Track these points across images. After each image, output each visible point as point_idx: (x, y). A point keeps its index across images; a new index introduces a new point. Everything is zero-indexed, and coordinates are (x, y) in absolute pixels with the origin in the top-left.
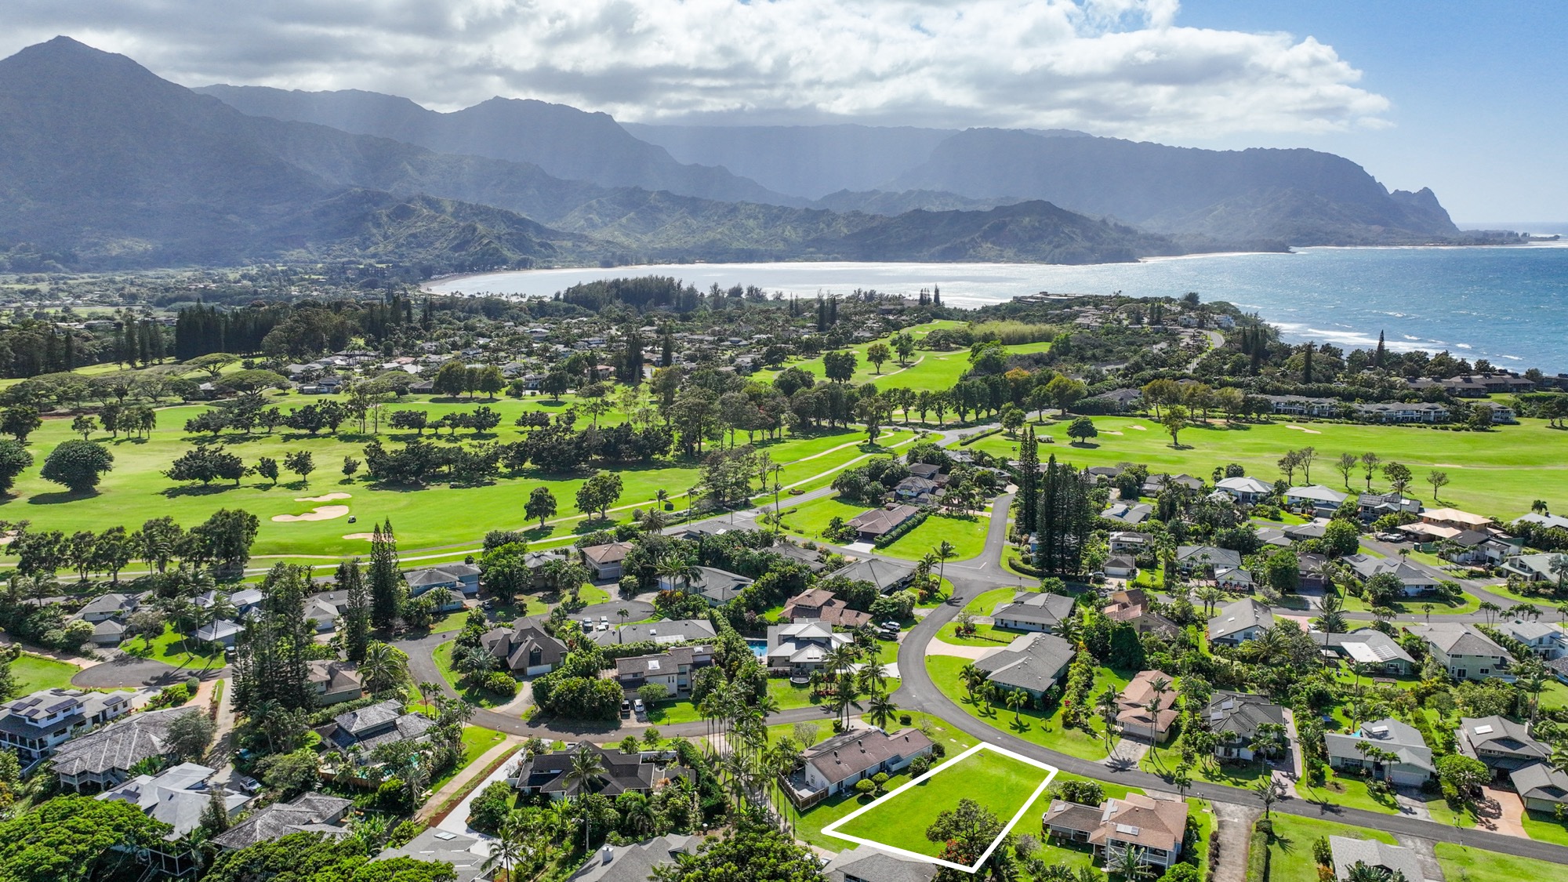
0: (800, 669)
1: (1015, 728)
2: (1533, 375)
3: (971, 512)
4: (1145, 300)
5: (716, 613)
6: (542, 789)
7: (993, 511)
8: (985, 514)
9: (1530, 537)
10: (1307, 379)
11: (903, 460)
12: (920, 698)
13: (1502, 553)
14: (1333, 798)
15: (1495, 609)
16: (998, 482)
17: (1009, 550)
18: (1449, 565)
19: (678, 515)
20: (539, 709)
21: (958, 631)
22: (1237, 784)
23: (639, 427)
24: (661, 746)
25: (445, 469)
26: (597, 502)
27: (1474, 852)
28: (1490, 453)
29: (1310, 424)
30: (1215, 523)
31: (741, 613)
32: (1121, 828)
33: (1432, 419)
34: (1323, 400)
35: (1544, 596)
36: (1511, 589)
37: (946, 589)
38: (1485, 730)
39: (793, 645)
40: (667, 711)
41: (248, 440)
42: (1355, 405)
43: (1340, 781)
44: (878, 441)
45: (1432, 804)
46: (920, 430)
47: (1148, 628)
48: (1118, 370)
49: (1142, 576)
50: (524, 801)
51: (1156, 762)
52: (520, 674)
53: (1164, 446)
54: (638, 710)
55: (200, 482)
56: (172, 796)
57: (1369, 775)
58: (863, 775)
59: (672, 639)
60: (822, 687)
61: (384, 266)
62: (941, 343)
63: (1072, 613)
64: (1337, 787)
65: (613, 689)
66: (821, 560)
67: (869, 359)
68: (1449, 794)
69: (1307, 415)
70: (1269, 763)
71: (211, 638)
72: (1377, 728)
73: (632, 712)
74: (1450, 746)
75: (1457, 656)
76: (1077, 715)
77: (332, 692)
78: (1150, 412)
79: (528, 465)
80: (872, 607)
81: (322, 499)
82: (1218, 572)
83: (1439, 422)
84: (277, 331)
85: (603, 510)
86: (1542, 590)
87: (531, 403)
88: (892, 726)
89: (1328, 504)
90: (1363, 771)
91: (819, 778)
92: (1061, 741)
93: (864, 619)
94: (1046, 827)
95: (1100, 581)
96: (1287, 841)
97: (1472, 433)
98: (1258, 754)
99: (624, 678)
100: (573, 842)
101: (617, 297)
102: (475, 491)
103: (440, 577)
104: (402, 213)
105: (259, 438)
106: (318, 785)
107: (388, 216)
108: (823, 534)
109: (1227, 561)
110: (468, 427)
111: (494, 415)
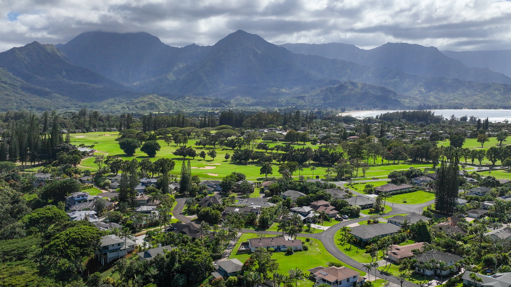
5: (281, 202)
12: (323, 236)
21: (369, 222)
24: (217, 231)
37: (387, 211)
55: (183, 157)
56: (81, 215)
66: (345, 196)
70: (436, 277)
72: (499, 275)
76: (371, 249)
81: (211, 164)
84: (248, 119)
91: (250, 245)
103: (209, 183)
108: (364, 190)
110: (282, 151)
111: (291, 147)
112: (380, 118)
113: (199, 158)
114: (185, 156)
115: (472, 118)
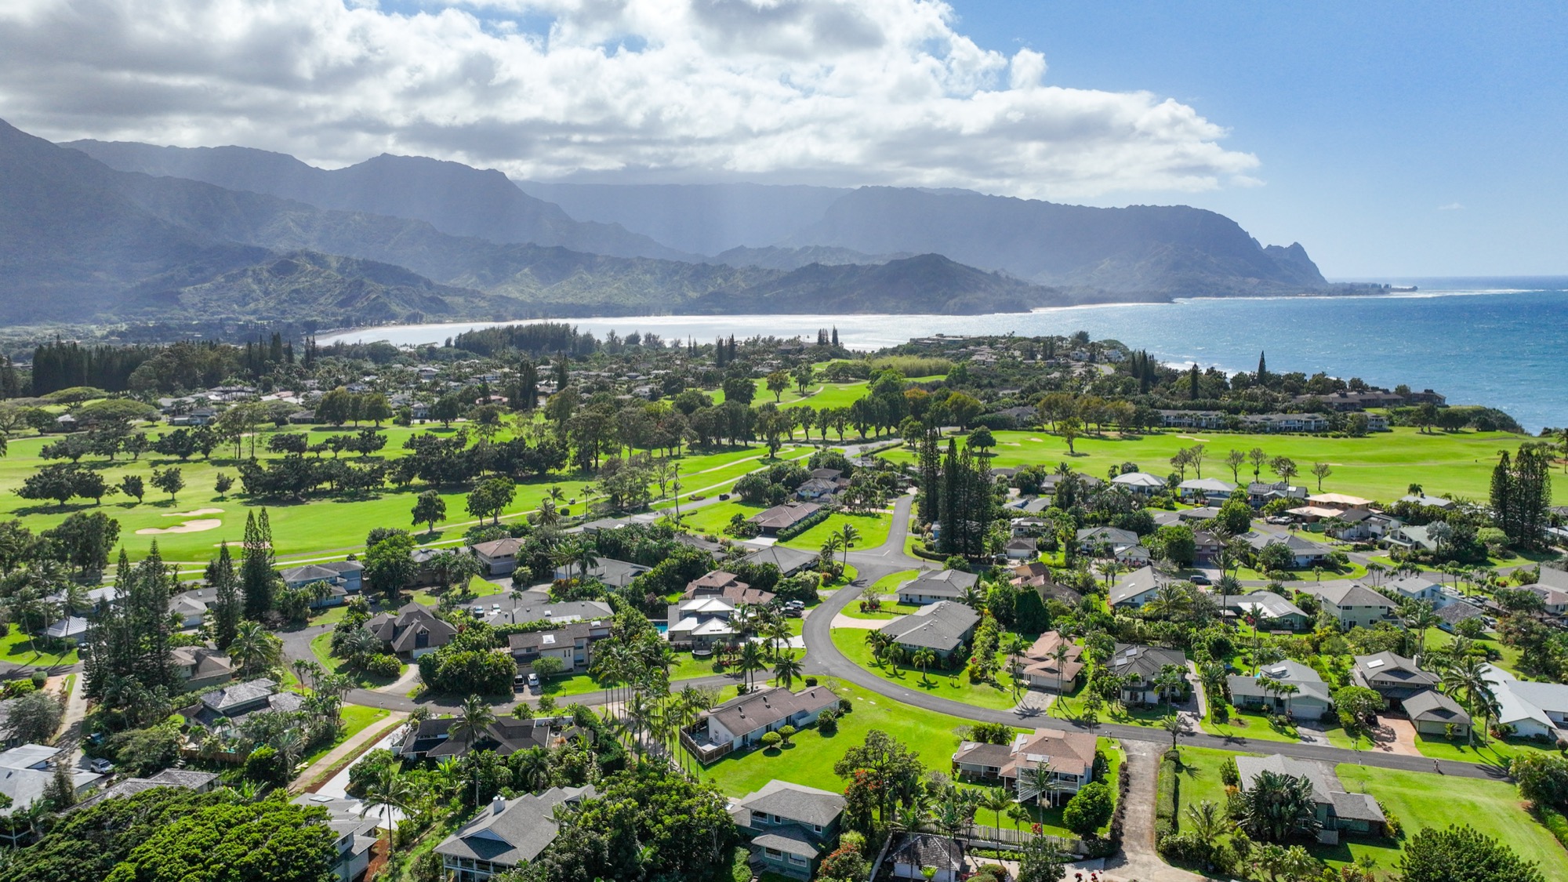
0: (702, 642)
1: (922, 685)
2: (1402, 390)
3: (873, 510)
4: (1037, 340)
5: (613, 595)
6: (428, 754)
7: (895, 509)
8: (887, 511)
9: (1410, 515)
10: (1195, 396)
11: (805, 467)
12: (826, 664)
13: (1384, 528)
14: (1237, 732)
15: (1380, 569)
16: (900, 484)
17: (912, 539)
18: (1335, 541)
19: (575, 518)
20: (426, 687)
21: (863, 606)
22: (1144, 724)
23: (532, 444)
24: (556, 712)
25: (327, 485)
26: (489, 506)
27: (1372, 770)
28: (1367, 453)
29: (1199, 434)
30: (1113, 510)
31: (640, 595)
32: (1031, 757)
33: (1313, 428)
34: (1211, 412)
35: (1424, 563)
36: (1393, 558)
37: (850, 573)
38: (1377, 663)
39: (695, 620)
40: (563, 684)
41: (111, 466)
42: (1241, 417)
43: (1243, 718)
44: (777, 455)
45: (1331, 733)
46: (821, 446)
47: (1052, 596)
48: (1014, 394)
49: (1043, 557)
50: (408, 765)
51: (1064, 709)
52: (406, 657)
53: (1061, 455)
54: (531, 684)
55: (54, 502)
56: (10, 774)
57: (1270, 710)
58: (768, 729)
59: (567, 619)
60: (725, 658)
61: (265, 322)
62: (839, 376)
63: (977, 586)
64: (1240, 722)
65: (505, 662)
66: (722, 551)
67: (769, 388)
68: (1347, 722)
69: (1196, 427)
70: (1174, 705)
71: (62, 634)
72: (1276, 669)
73: (526, 687)
74: (1345, 680)
75: (1348, 608)
76: (984, 671)
77: (198, 677)
78: (1046, 427)
79: (416, 481)
80: (776, 587)
81: (192, 514)
82: (1117, 550)
83: (1320, 430)
84: (145, 367)
85: (495, 516)
86: (1421, 558)
87: (418, 428)
88: (798, 685)
89: (1220, 494)
90: (1265, 707)
91: (723, 732)
92: (969, 695)
93: (767, 598)
94: (956, 766)
95: (1003, 562)
96: (1194, 769)
97: (1350, 439)
98: (1163, 698)
99: (518, 653)
100: (462, 801)
101: (511, 343)
102: (358, 505)
103: (320, 573)
104: (285, 267)
105: (124, 464)
106: (181, 762)
107: (269, 271)
108: (725, 531)
109: (1126, 540)
110: (352, 450)
111: (379, 437)
112: (457, 345)
113: (122, 497)
114: (63, 498)
115: (648, 337)
